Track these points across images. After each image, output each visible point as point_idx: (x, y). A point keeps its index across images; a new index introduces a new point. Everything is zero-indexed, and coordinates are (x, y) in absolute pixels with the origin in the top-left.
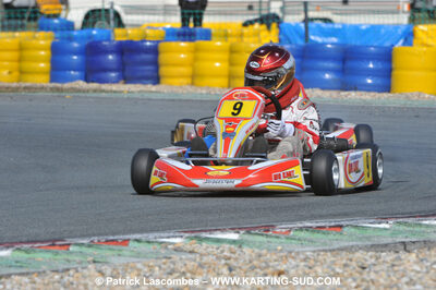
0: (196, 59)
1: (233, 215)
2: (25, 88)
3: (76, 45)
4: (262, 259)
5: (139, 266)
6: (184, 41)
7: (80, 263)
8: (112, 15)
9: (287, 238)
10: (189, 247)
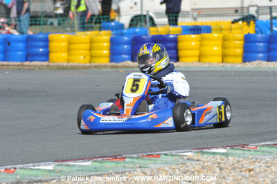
0: (201, 45)
1: (223, 139)
2: (95, 66)
3: (126, 38)
4: (240, 163)
5: (167, 169)
6: (194, 34)
7: (132, 168)
8: (148, 19)
9: (255, 151)
10: (196, 158)
